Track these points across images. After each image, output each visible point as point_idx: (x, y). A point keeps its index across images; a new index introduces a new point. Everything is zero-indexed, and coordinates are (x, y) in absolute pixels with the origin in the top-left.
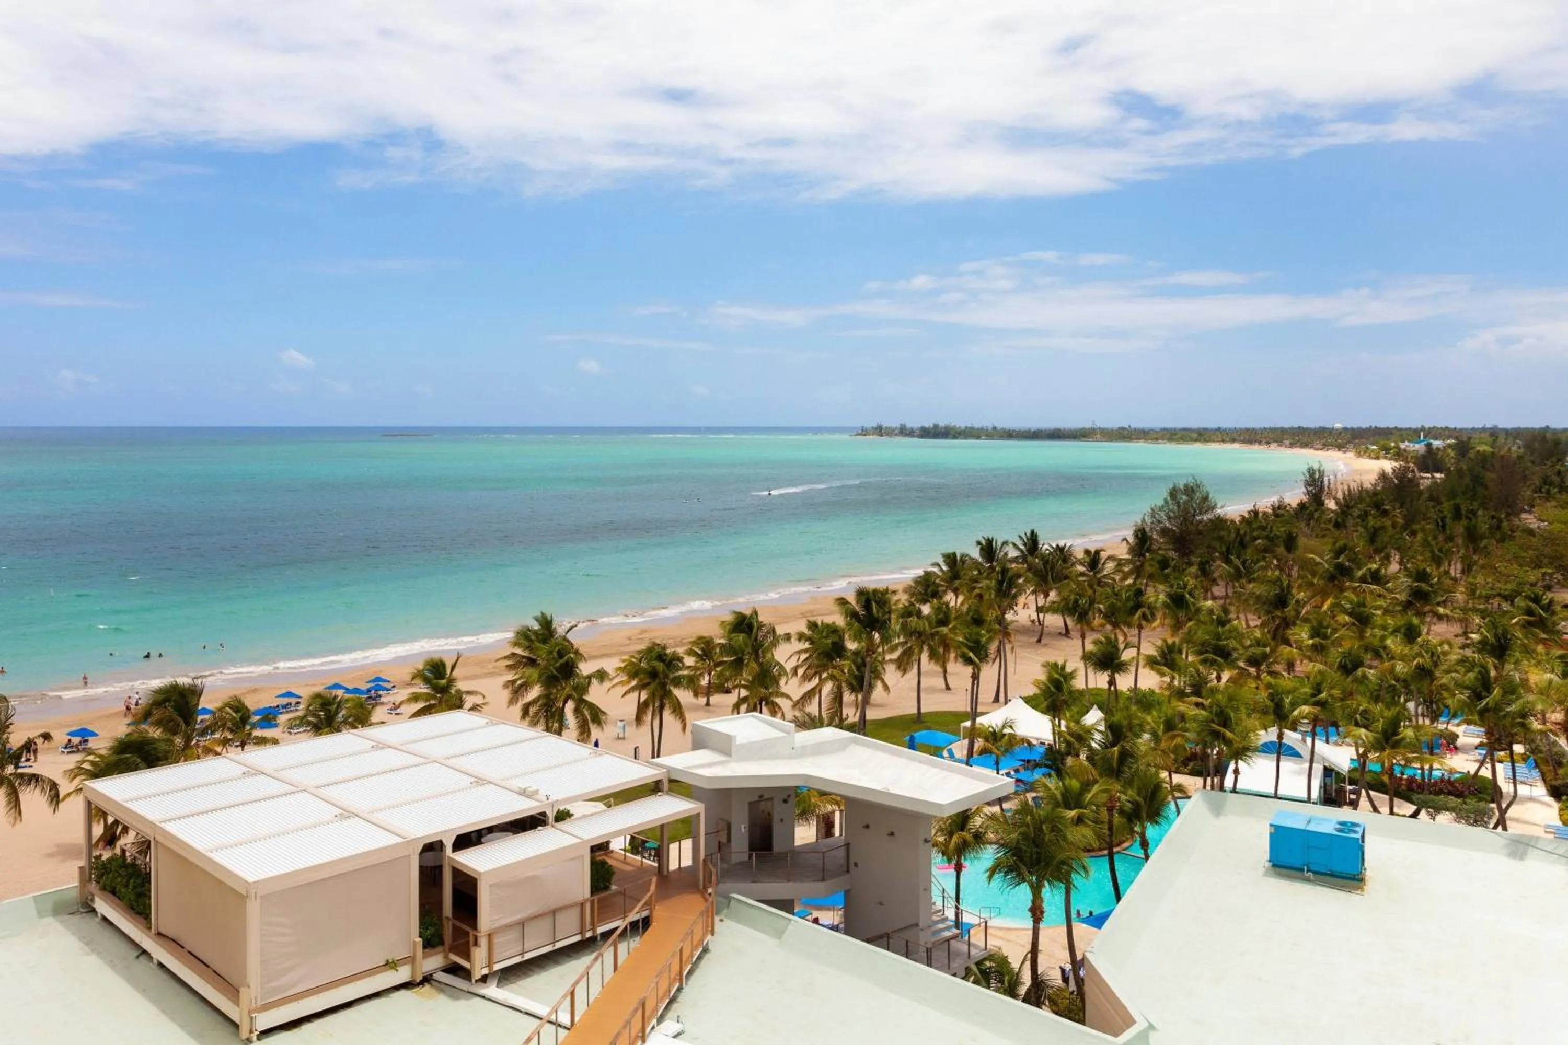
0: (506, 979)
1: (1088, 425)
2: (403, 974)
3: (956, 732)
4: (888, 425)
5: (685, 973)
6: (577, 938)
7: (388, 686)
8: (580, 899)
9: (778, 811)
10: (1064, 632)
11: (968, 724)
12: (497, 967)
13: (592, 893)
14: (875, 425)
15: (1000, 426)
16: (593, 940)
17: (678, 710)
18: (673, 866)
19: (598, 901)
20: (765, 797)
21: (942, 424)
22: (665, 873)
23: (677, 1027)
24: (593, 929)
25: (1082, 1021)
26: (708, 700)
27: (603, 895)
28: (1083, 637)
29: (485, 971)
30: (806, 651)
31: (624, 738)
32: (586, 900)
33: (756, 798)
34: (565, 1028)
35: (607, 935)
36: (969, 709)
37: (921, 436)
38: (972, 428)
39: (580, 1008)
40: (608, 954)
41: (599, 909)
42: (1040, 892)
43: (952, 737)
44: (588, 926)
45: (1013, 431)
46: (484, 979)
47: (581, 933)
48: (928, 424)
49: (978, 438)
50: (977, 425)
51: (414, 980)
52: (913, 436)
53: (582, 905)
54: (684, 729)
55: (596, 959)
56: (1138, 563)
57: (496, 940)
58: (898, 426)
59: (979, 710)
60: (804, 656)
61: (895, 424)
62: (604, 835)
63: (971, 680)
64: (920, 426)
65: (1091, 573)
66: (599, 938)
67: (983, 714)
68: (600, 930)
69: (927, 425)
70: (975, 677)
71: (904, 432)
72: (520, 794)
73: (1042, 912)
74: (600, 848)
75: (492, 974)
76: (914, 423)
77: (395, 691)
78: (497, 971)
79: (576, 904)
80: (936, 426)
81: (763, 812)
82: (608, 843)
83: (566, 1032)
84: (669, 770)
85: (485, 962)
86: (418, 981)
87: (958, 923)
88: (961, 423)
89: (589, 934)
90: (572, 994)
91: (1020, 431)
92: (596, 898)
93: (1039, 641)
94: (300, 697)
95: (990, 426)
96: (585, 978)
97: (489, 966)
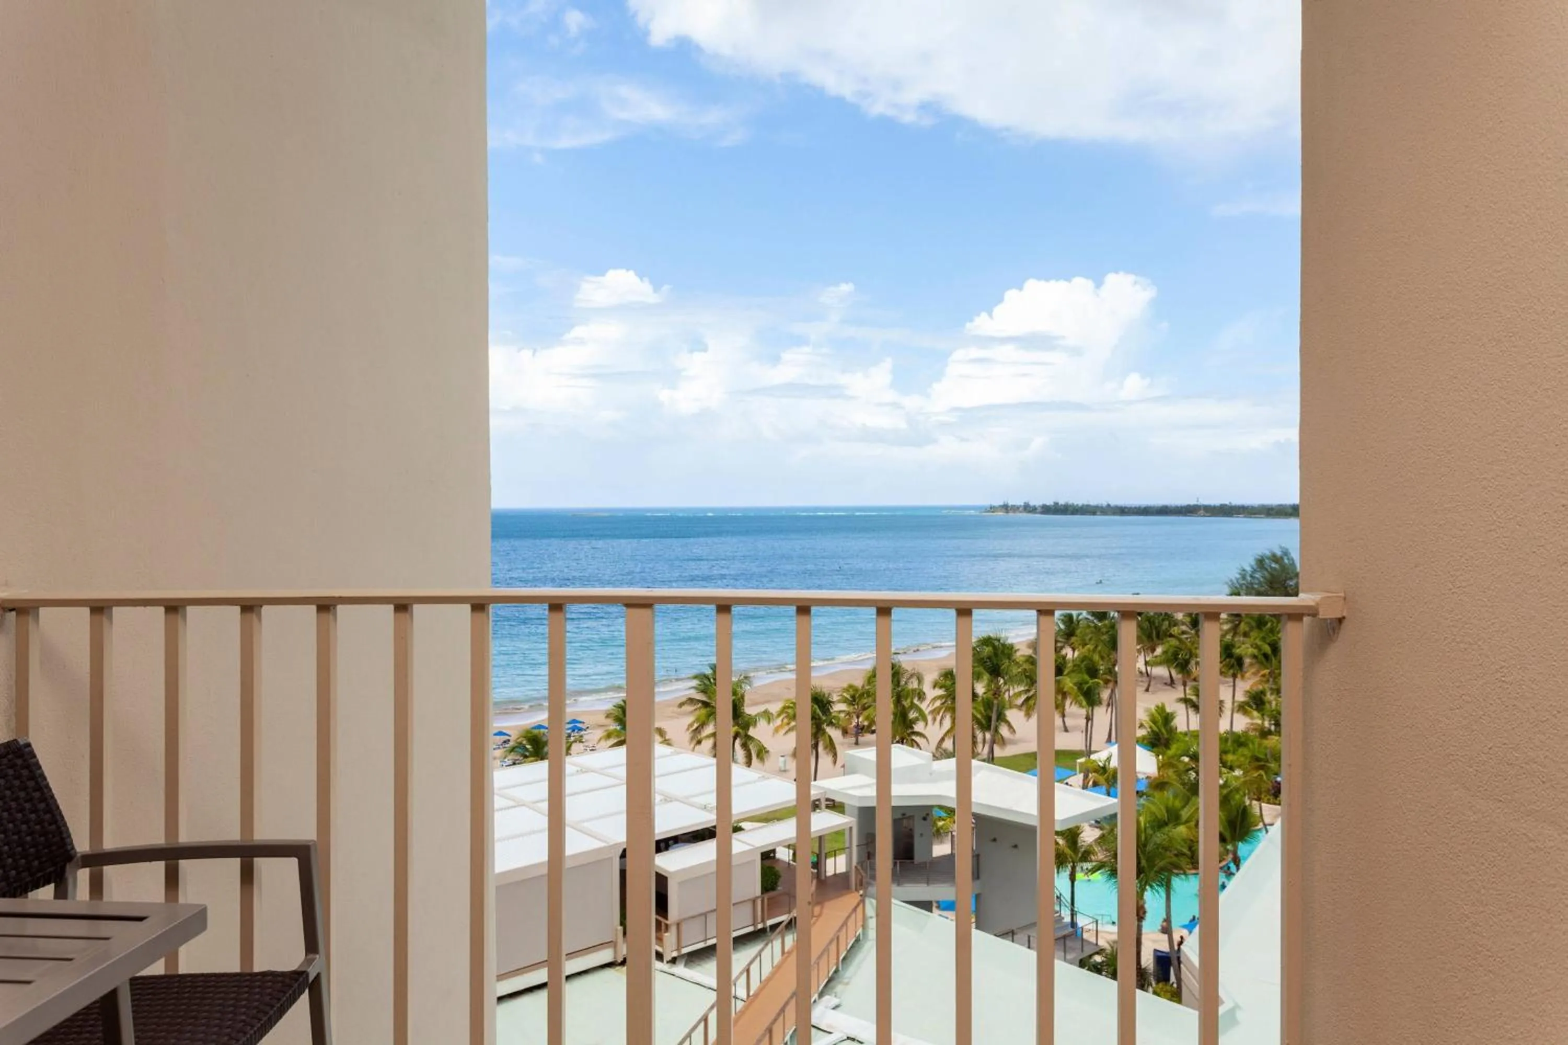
0: (692, 961)
1: (1192, 502)
2: (606, 956)
3: (1073, 768)
4: (1014, 503)
5: (841, 958)
6: (751, 929)
7: (584, 727)
8: (752, 896)
9: (919, 828)
10: (1169, 681)
11: (1082, 760)
12: (685, 951)
13: (762, 893)
14: (1002, 503)
15: (1113, 503)
16: (763, 931)
17: (831, 747)
18: (830, 871)
19: (768, 899)
20: (908, 815)
21: (1062, 502)
22: (823, 878)
23: (835, 1001)
24: (763, 921)
25: (1179, 1001)
26: (857, 740)
27: (772, 894)
28: (1185, 684)
29: (675, 954)
30: (940, 697)
31: (785, 771)
32: (757, 897)
33: (900, 816)
34: (742, 1000)
35: (774, 927)
36: (1084, 748)
37: (1042, 513)
38: (1088, 506)
39: (755, 985)
40: (777, 944)
41: (768, 905)
42: (1142, 895)
43: (1069, 772)
44: (759, 919)
45: (1126, 508)
46: (673, 961)
47: (753, 925)
48: (1050, 502)
49: (1094, 513)
50: (1093, 503)
51: (616, 961)
52: (1036, 513)
53: (754, 901)
54: (835, 762)
55: (767, 945)
56: (1237, 622)
57: (684, 927)
58: (1022, 504)
59: (1093, 749)
60: (938, 703)
61: (1020, 503)
62: (770, 845)
63: (1085, 721)
64: (1041, 503)
65: (1193, 632)
66: (768, 929)
67: (1096, 752)
68: (770, 922)
69: (1048, 504)
70: (1089, 719)
71: (1028, 508)
72: (702, 809)
73: (1145, 913)
74: (768, 856)
75: (682, 956)
76: (1036, 502)
77: (589, 731)
78: (685, 954)
79: (749, 900)
80: (1056, 504)
81: (905, 827)
82: (774, 851)
83: (743, 1003)
84: (826, 791)
85: (675, 947)
86: (619, 961)
87: (1073, 924)
88: (1078, 500)
89: (760, 926)
90: (748, 971)
91: (1131, 508)
92: (766, 896)
93: (1147, 690)
94: (509, 736)
95: (1105, 504)
96: (759, 958)
97: (678, 949)
